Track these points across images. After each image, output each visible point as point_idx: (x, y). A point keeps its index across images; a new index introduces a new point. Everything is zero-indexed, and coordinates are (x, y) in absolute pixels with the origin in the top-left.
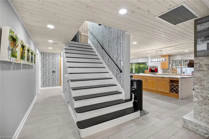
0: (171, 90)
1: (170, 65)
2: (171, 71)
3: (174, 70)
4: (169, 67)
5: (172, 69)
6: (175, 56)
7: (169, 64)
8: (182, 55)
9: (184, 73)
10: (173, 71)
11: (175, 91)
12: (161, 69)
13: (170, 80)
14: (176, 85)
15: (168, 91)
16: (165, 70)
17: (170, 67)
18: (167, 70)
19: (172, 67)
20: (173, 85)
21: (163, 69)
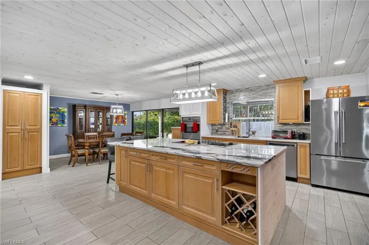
0: (228, 214)
1: (227, 114)
2: (228, 128)
3: (235, 127)
4: (224, 119)
5: (231, 124)
6: (237, 94)
7: (225, 111)
8: (251, 90)
9: (254, 133)
10: (232, 129)
11: (241, 218)
12: (208, 124)
13: (222, 171)
14: (243, 195)
15: (216, 218)
16: (216, 128)
17: (227, 121)
18: (219, 126)
19: (230, 120)
20: (234, 194)
21: (212, 125)
